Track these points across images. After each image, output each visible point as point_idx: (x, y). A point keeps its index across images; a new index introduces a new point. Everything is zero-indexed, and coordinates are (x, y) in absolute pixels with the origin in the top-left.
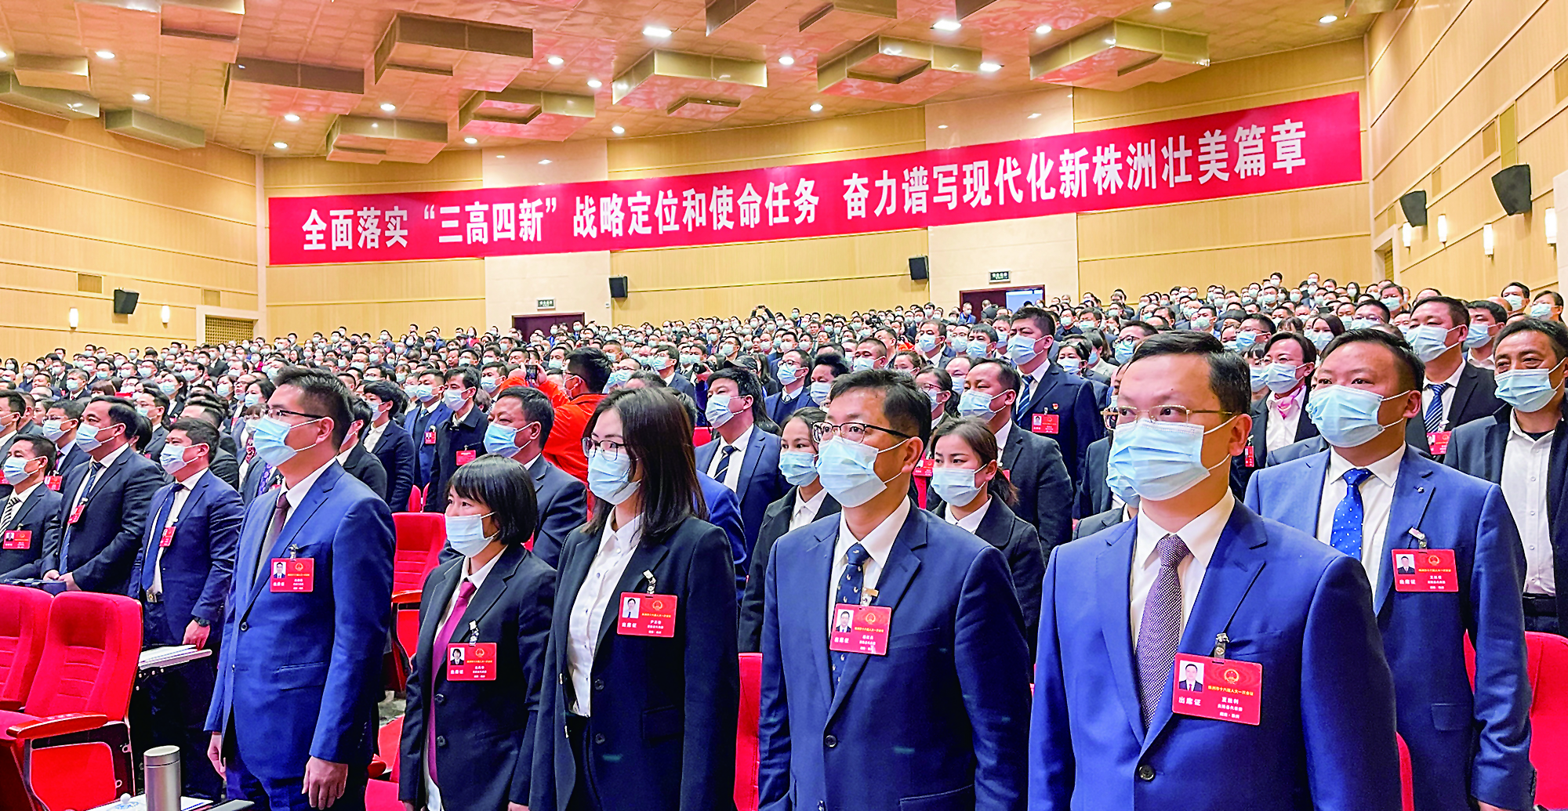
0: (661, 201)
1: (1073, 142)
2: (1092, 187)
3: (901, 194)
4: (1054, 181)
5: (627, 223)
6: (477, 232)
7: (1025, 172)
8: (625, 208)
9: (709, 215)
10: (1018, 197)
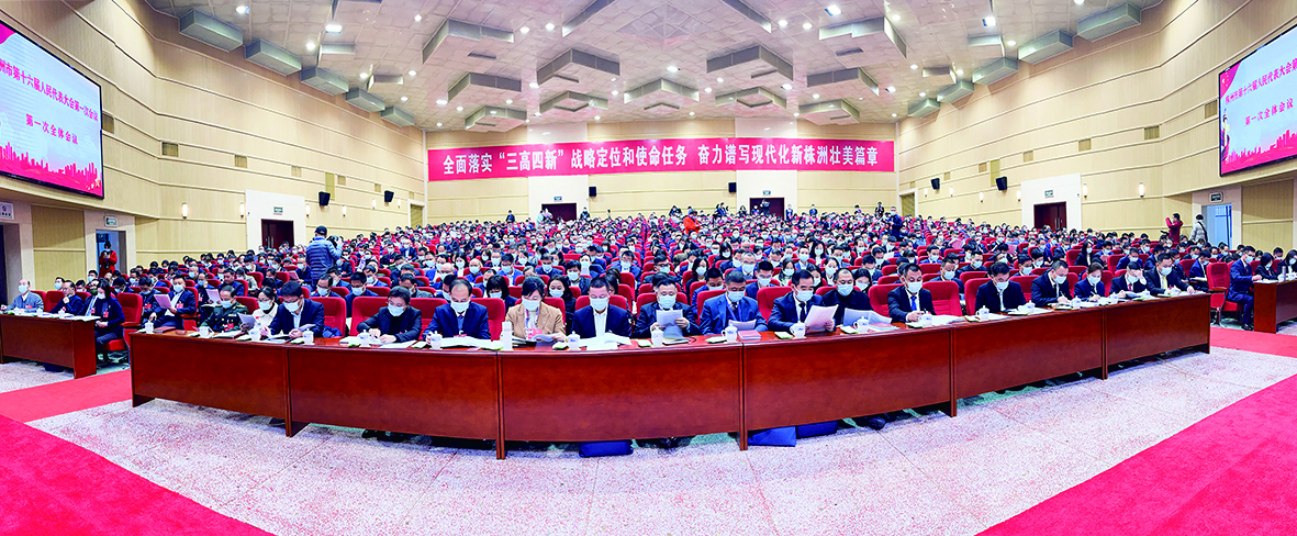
0: (612, 153)
1: (797, 142)
2: (804, 161)
3: (724, 155)
4: (789, 156)
5: (596, 162)
6: (525, 165)
7: (778, 151)
8: (595, 155)
9: (636, 159)
10: (775, 161)
